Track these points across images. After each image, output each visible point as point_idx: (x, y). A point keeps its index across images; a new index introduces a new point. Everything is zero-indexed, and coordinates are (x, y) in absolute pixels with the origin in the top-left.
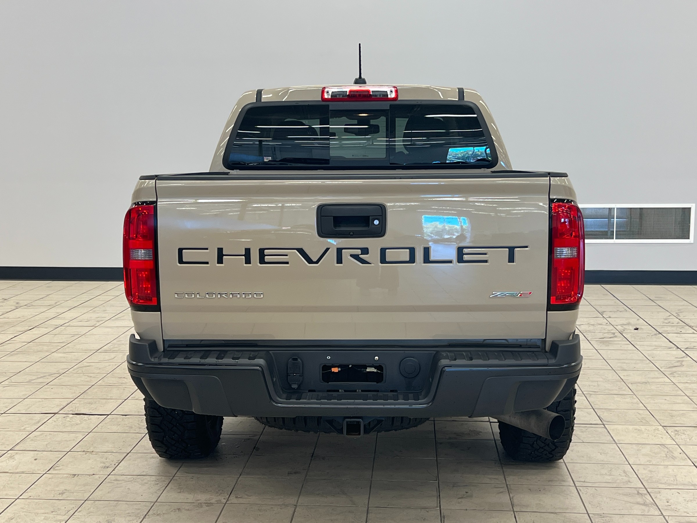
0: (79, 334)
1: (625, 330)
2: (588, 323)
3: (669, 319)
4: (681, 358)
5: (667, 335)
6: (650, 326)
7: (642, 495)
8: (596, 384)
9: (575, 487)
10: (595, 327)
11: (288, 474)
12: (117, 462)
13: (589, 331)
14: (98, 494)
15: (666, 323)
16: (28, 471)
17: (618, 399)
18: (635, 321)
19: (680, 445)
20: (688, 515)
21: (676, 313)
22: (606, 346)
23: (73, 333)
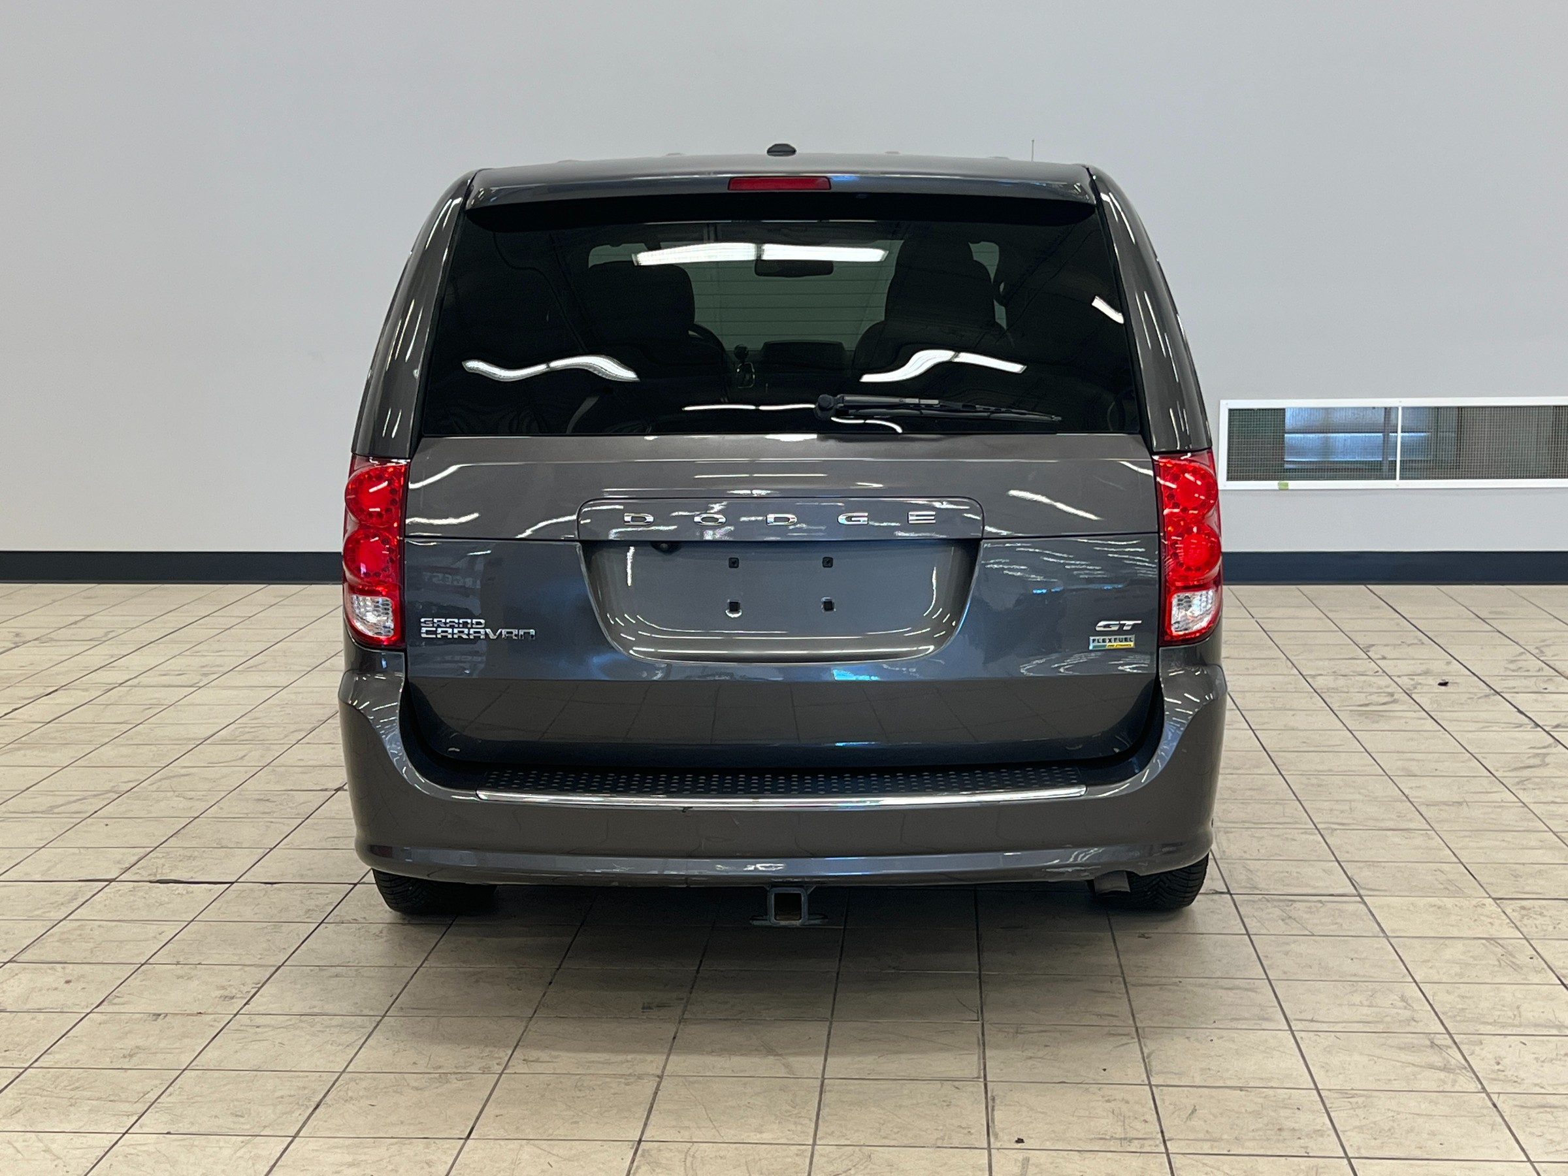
0: (163, 702)
1: (1419, 687)
2: (1334, 672)
3: (1519, 660)
4: (1544, 748)
5: (1513, 697)
6: (1476, 678)
7: (1440, 1049)
8: (1347, 807)
9: (1289, 1032)
10: (1349, 681)
11: (643, 1008)
12: (254, 986)
13: (1336, 690)
14: (210, 1056)
15: (1513, 671)
16: (52, 1008)
17: (1397, 840)
18: (1439, 665)
19: (1532, 939)
20: (1543, 1091)
21: (1537, 648)
22: (1373, 722)
23: (151, 702)
